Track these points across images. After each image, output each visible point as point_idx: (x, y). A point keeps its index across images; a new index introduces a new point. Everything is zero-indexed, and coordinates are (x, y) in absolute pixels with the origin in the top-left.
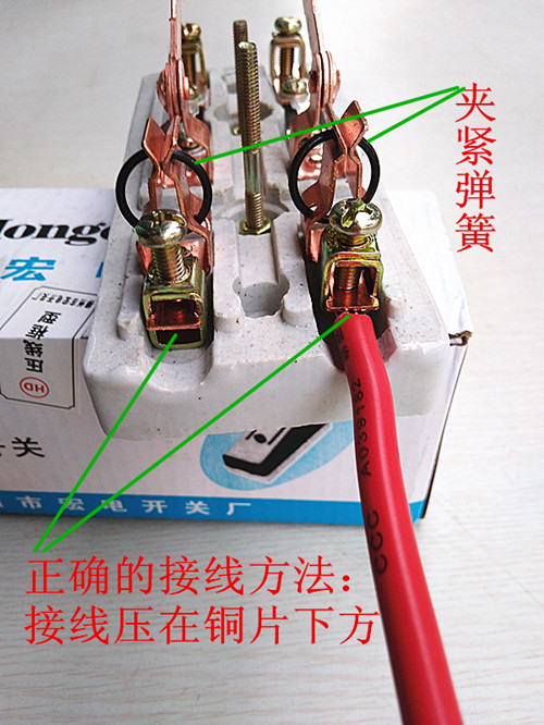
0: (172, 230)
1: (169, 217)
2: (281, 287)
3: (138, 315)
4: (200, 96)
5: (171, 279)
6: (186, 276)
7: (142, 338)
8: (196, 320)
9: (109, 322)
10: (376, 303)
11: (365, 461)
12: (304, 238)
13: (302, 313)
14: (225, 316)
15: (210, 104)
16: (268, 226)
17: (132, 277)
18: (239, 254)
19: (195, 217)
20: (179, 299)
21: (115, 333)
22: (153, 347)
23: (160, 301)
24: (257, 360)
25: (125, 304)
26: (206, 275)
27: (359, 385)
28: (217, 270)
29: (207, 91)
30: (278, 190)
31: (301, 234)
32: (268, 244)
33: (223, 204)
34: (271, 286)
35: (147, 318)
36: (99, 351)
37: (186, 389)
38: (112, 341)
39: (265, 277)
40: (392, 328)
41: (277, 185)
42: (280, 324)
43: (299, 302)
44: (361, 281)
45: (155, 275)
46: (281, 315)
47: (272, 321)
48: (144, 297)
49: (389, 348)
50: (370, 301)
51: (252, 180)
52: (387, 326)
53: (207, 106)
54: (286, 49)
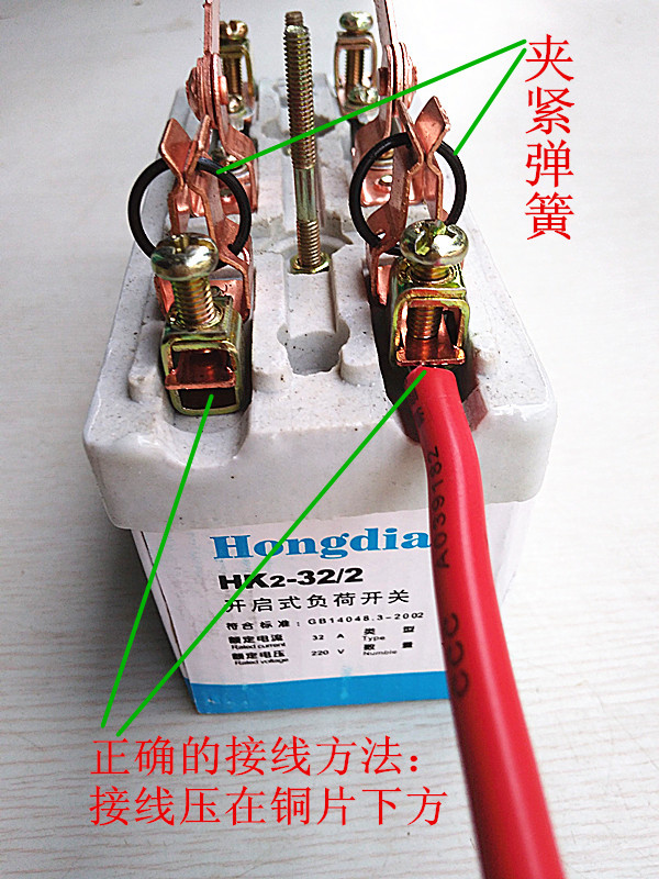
0: (199, 258)
1: (194, 240)
2: (340, 334)
3: (154, 370)
4: (246, 109)
5: (197, 323)
6: (217, 320)
7: (161, 399)
8: (228, 377)
9: (119, 379)
10: (461, 355)
11: (442, 551)
12: (369, 276)
13: (365, 367)
14: (266, 371)
15: (257, 119)
16: (326, 264)
17: (150, 324)
18: (287, 296)
19: (230, 247)
20: (206, 348)
21: (125, 394)
22: (176, 412)
23: (183, 352)
24: (306, 427)
25: (138, 356)
26: (244, 322)
27: (437, 455)
28: (258, 315)
29: (255, 104)
30: (339, 219)
31: (366, 272)
32: (324, 285)
33: (269, 236)
34: (326, 336)
35: (167, 374)
36: (103, 416)
37: (214, 465)
38: (121, 403)
39: (320, 324)
40: (482, 388)
41: (338, 213)
42: (337, 383)
43: (362, 354)
44: (442, 329)
45: (178, 318)
46: (339, 372)
47: (327, 379)
48: (163, 347)
49: (477, 413)
50: (454, 354)
51: (305, 203)
52: (475, 384)
53: (253, 122)
54: (354, 51)
